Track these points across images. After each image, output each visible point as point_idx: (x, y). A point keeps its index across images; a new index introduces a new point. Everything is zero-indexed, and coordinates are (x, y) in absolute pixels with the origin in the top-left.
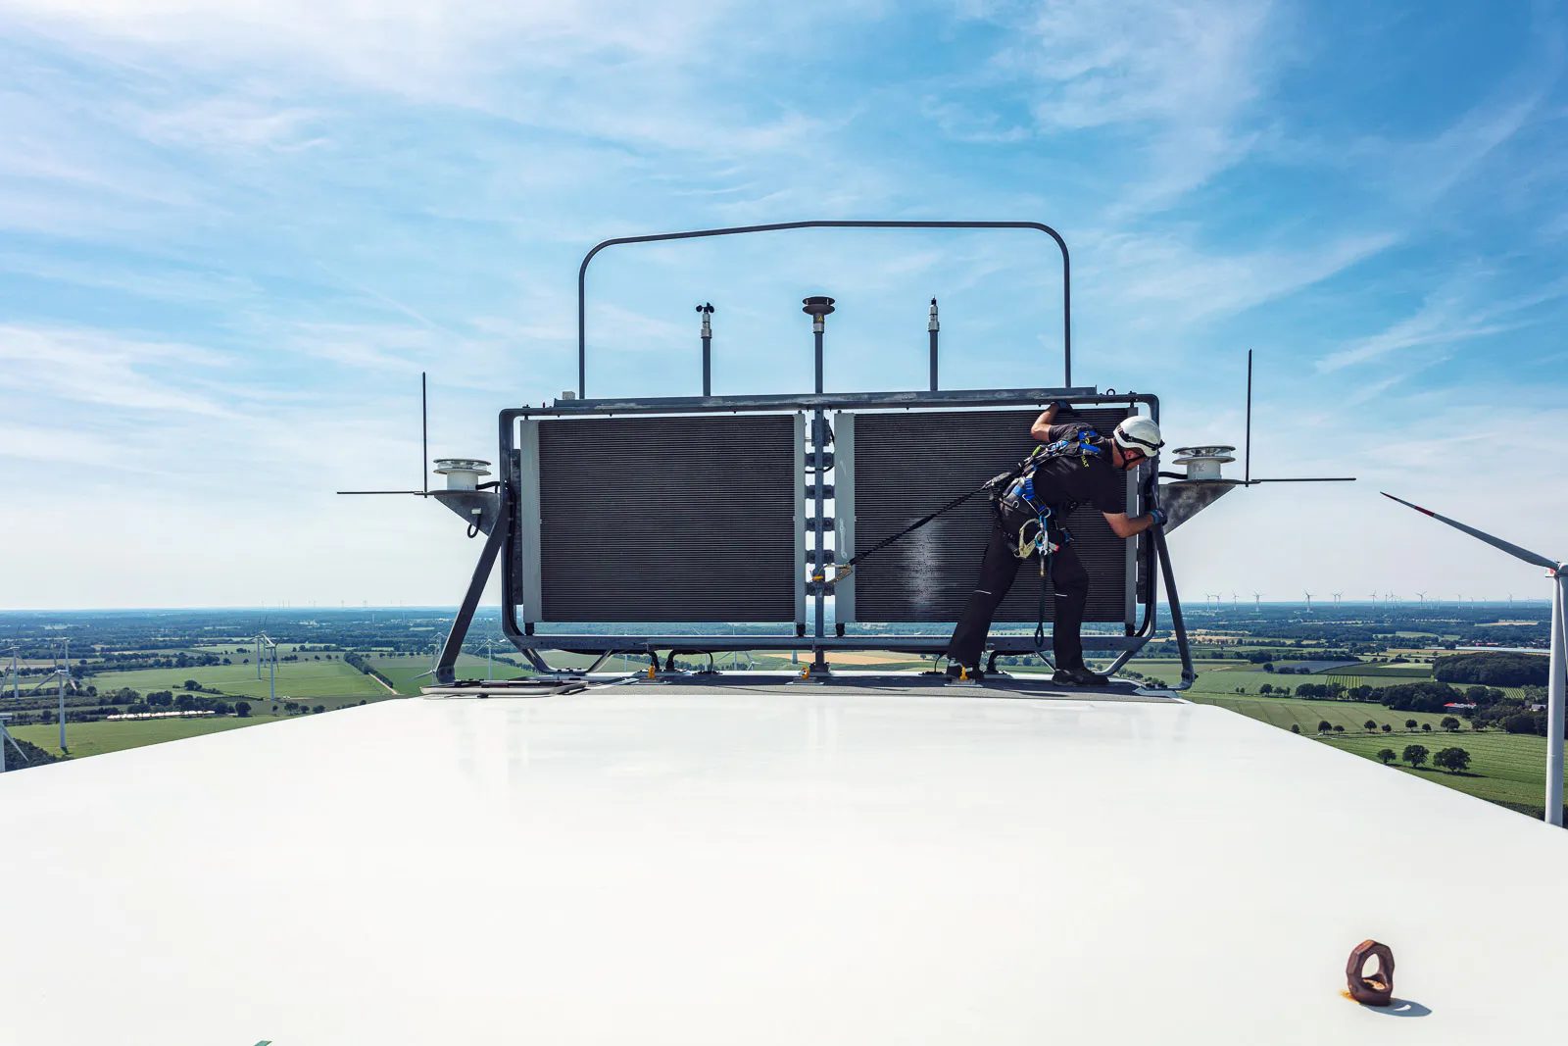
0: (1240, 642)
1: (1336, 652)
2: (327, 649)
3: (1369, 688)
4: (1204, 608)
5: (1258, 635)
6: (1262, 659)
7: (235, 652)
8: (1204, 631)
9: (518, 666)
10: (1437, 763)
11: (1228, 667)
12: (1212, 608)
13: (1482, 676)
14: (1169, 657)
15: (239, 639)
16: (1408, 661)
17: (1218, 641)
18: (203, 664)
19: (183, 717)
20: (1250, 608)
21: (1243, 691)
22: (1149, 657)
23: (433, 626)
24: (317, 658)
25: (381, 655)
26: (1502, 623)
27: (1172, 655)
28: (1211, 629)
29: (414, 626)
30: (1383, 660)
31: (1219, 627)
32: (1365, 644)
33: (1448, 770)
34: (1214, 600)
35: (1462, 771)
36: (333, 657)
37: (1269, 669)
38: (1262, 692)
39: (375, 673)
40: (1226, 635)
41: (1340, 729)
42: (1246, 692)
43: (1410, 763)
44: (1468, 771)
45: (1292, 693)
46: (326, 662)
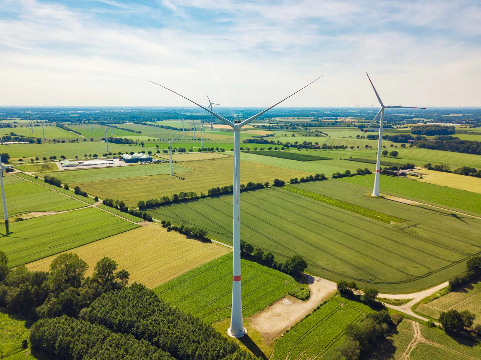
0: (359, 122)
1: (387, 125)
2: (46, 122)
3: (388, 136)
4: (353, 109)
5: (366, 119)
6: (361, 128)
7: (13, 123)
8: (350, 118)
9: (119, 128)
10: (390, 155)
11: (350, 130)
12: (356, 109)
13: (424, 132)
14: (333, 126)
15: (10, 118)
16: (407, 128)
17: (352, 121)
18: (7, 127)
19: (19, 144)
20: (370, 109)
21: (351, 137)
22: (327, 126)
23: (79, 114)
24: (46, 125)
25: (69, 125)
26: (451, 115)
27: (334, 126)
28: (353, 117)
29: (71, 114)
30: (400, 128)
31: (355, 116)
32: (399, 122)
33: (393, 157)
34: (357, 107)
35: (396, 157)
36: (52, 125)
37: (362, 130)
38: (357, 137)
39: (71, 130)
40: (356, 119)
41: (371, 147)
42: (352, 137)
43: (384, 155)
44: (397, 157)
45: (366, 138)
46: (50, 127)
